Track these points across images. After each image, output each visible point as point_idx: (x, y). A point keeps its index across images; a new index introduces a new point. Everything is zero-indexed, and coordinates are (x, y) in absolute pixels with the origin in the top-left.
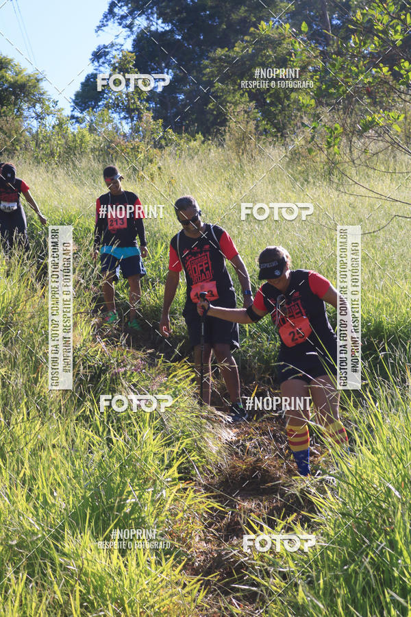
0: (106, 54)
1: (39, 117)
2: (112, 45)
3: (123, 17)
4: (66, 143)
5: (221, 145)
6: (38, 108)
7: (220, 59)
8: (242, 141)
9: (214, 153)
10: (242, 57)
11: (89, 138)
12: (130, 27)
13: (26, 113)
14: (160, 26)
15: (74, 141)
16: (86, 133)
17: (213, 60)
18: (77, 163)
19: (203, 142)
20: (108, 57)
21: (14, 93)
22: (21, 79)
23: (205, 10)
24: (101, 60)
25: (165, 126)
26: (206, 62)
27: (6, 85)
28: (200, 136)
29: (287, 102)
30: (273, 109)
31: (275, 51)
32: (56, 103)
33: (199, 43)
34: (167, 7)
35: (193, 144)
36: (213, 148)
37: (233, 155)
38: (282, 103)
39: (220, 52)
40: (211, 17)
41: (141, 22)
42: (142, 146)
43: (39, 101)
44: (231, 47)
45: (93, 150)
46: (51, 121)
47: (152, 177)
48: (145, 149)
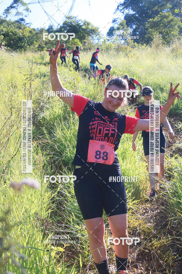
0: (116, 21)
1: (98, 39)
2: (118, 18)
3: (121, 10)
4: (106, 47)
5: (151, 46)
6: (98, 37)
7: (151, 22)
8: (157, 46)
9: (149, 49)
10: (157, 21)
11: (113, 45)
12: (123, 13)
13: (94, 38)
14: (132, 12)
15: (108, 46)
16: (112, 44)
17: (149, 22)
18: (110, 52)
19: (146, 46)
20: (117, 22)
21: (91, 32)
22: (93, 28)
23: (145, 7)
24: (115, 23)
25: (134, 42)
26: (147, 23)
27: (89, 30)
28: (145, 44)
29: (170, 35)
30: (166, 37)
31: (167, 19)
32: (103, 35)
33: (143, 17)
34: (134, 6)
35: (143, 47)
36: (149, 48)
37: (155, 50)
38: (169, 35)
39: (151, 20)
40: (147, 9)
41: (126, 11)
42: (128, 47)
43: (98, 34)
44: (154, 18)
45: (114, 48)
46: (102, 40)
47: (132, 56)
48: (129, 48)
